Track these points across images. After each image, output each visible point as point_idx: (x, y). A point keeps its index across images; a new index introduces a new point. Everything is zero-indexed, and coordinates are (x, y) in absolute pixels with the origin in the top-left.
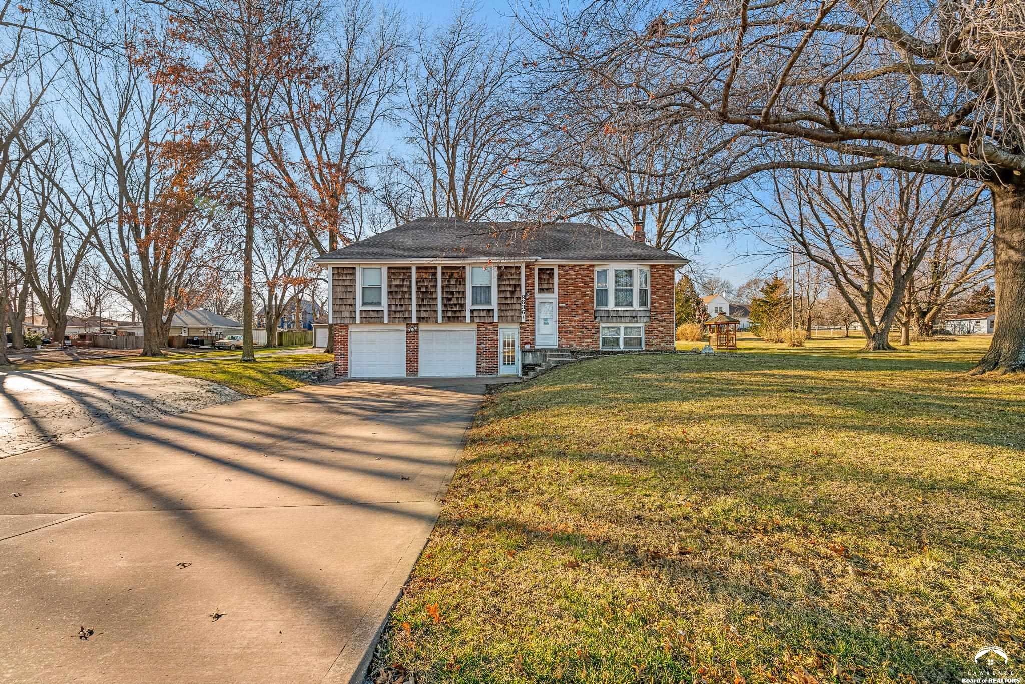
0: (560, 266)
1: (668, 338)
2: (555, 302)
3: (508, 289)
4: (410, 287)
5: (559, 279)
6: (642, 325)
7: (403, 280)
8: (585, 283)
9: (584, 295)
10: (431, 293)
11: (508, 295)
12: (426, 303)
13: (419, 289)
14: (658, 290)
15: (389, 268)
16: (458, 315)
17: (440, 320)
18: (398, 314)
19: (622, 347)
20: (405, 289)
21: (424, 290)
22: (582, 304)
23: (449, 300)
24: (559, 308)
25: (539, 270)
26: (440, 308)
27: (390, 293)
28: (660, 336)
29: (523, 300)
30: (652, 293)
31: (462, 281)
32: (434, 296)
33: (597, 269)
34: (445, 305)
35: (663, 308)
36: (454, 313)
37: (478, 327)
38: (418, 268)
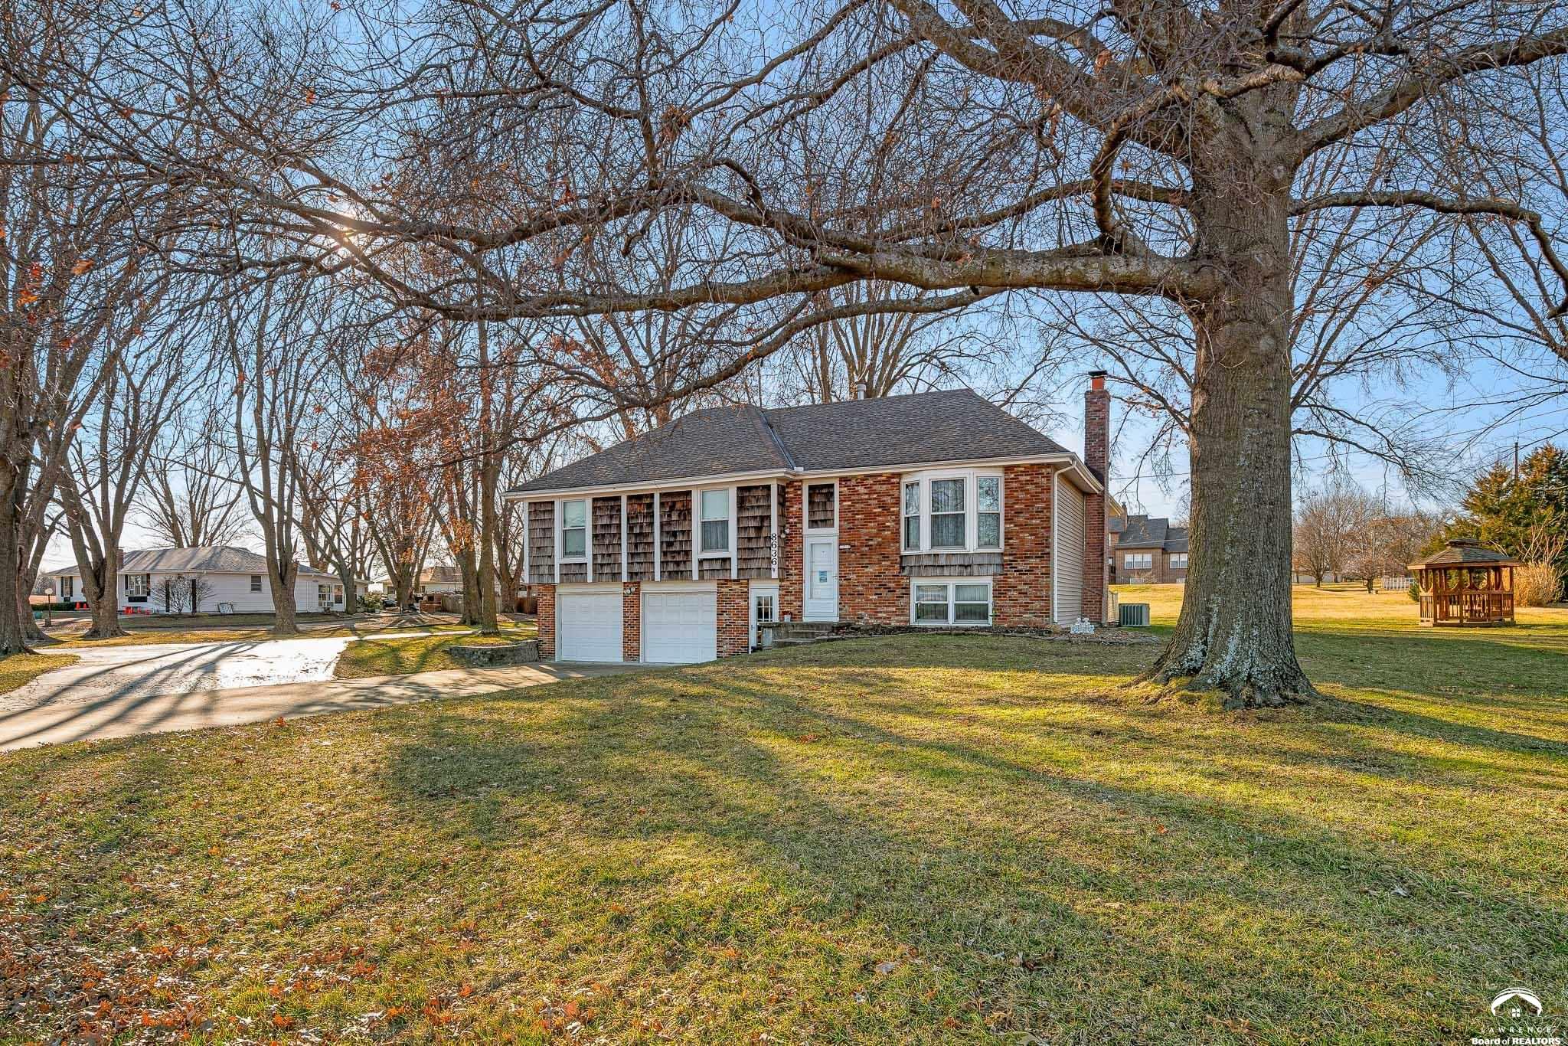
0: (843, 480)
1: (1037, 605)
2: (835, 540)
3: (752, 523)
4: (619, 526)
5: (841, 501)
6: (988, 581)
7: (611, 517)
8: (884, 506)
9: (882, 527)
10: (647, 535)
11: (752, 533)
12: (640, 550)
13: (631, 528)
14: (1018, 513)
15: (595, 500)
16: (682, 568)
17: (657, 577)
18: (605, 569)
19: (951, 621)
20: (614, 531)
21: (637, 530)
22: (879, 544)
23: (670, 544)
24: (842, 552)
25: (811, 488)
26: (657, 558)
27: (595, 536)
28: (1022, 600)
29: (775, 541)
30: (1008, 520)
31: (686, 513)
32: (650, 540)
33: (906, 480)
34: (665, 554)
35: (1027, 546)
36: (676, 567)
37: (720, 586)
38: (630, 498)
